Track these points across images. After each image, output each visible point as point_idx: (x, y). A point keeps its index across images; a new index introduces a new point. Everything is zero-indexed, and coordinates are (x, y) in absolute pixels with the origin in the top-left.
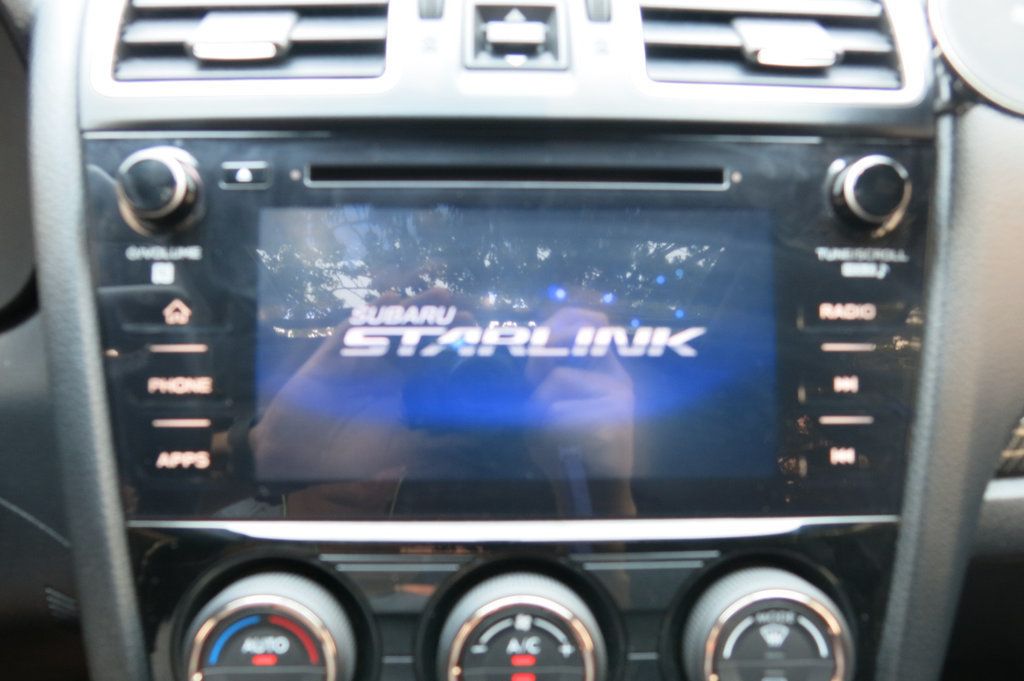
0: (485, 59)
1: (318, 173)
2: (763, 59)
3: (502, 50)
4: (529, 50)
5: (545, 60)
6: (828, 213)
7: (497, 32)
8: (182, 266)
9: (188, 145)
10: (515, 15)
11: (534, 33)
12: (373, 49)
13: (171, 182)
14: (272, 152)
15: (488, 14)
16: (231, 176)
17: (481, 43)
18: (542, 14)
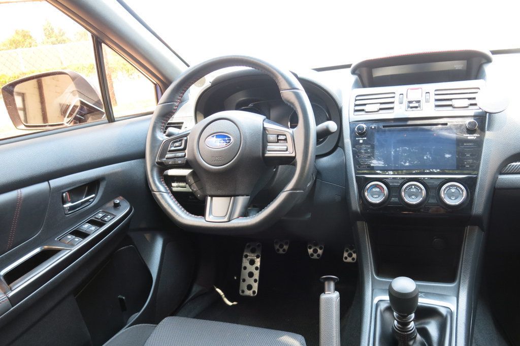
0: (409, 109)
1: (384, 127)
2: (455, 106)
3: (412, 107)
4: (416, 107)
5: (419, 109)
6: (465, 130)
7: (411, 105)
8: (363, 140)
9: (365, 124)
10: (414, 102)
11: (417, 105)
12: (392, 108)
13: (364, 129)
14: (377, 124)
15: (410, 102)
16: (371, 128)
17: (409, 107)
18: (418, 102)
